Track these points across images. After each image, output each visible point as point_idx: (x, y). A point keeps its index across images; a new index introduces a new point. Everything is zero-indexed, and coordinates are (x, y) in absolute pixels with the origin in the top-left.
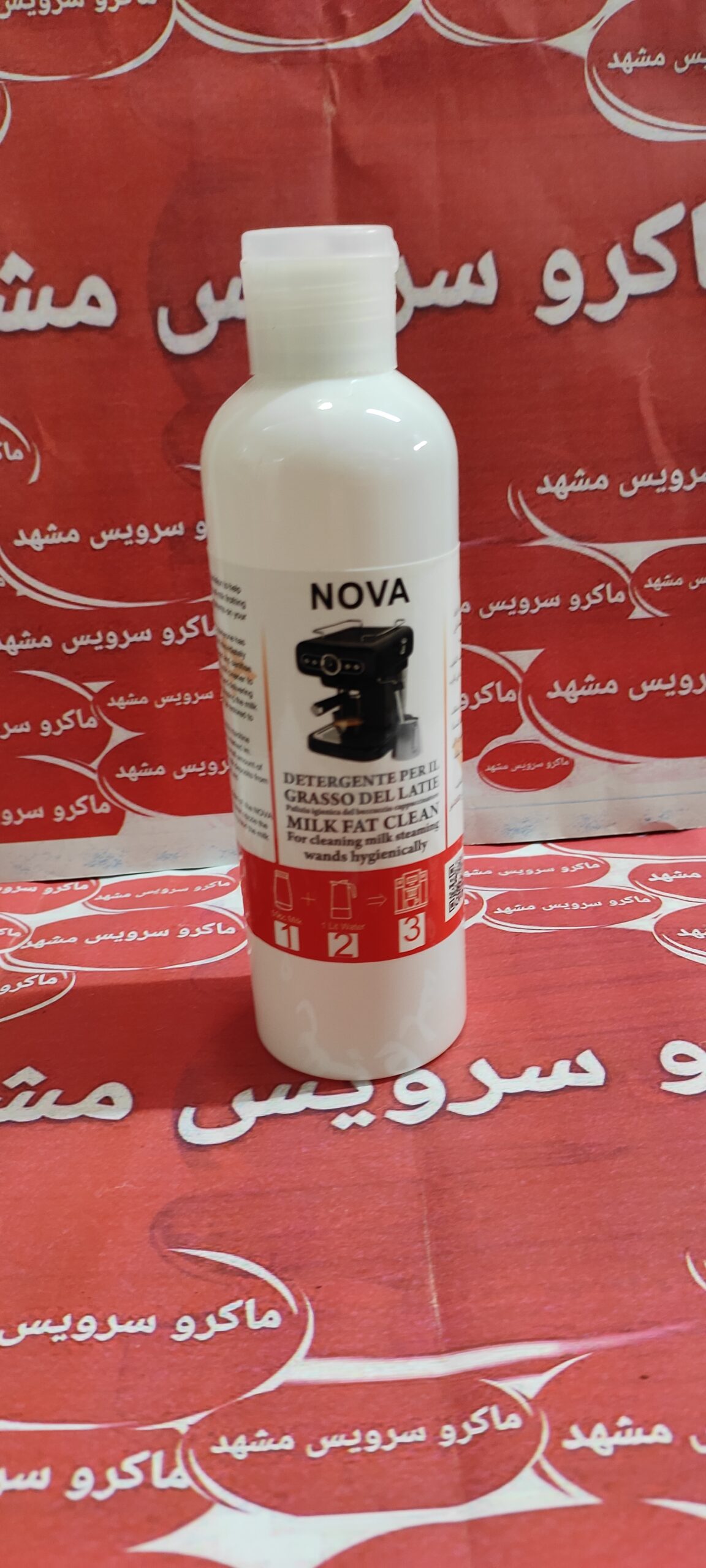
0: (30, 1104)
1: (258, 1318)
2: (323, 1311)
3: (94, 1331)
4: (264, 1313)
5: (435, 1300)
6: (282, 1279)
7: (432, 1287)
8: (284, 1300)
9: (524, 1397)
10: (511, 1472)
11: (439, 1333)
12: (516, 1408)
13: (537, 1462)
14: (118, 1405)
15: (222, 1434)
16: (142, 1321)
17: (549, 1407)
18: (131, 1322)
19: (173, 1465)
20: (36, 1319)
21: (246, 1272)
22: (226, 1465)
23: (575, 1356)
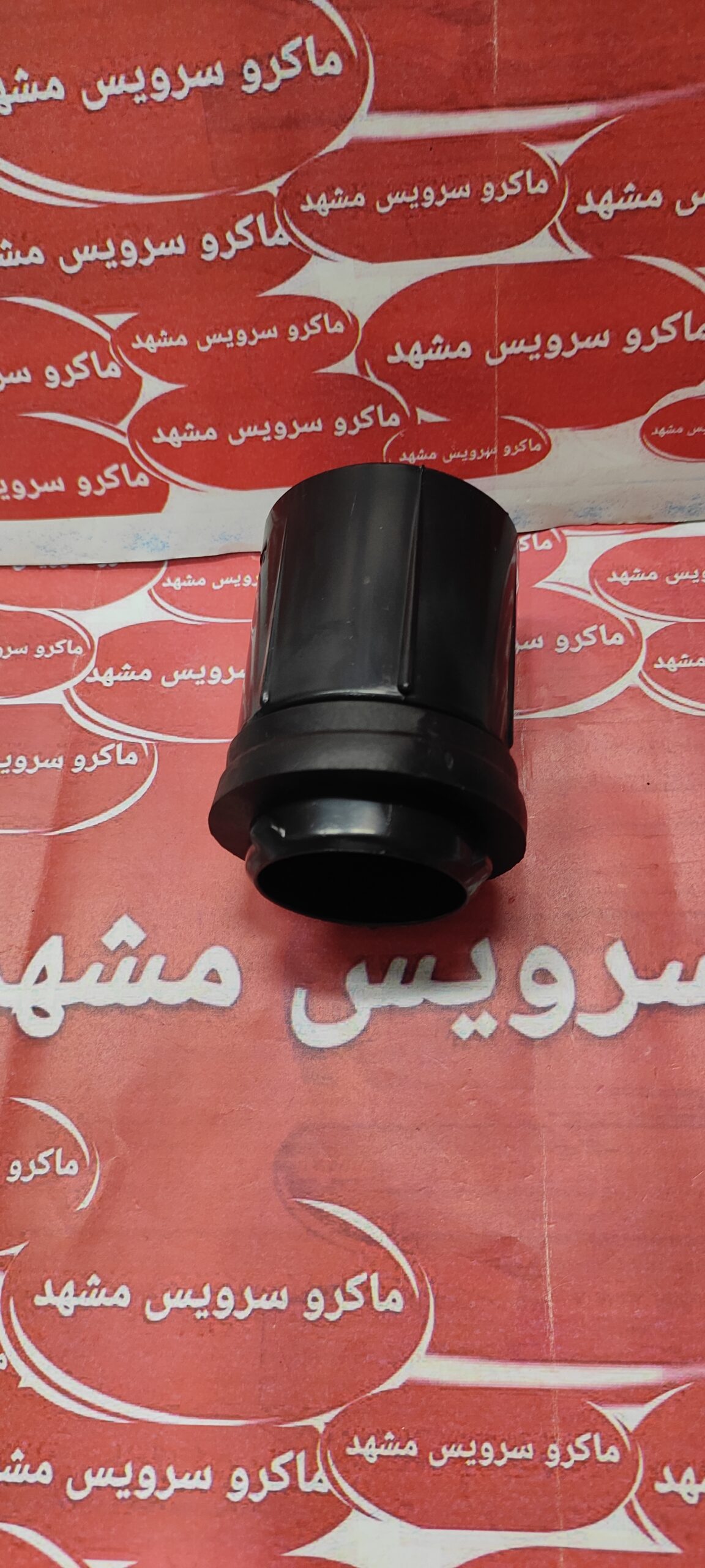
0: (134, 978)
1: (382, 1298)
2: (444, 1297)
3: (232, 1308)
4: (387, 1294)
5: (550, 1296)
6: (404, 1252)
7: (549, 1280)
8: (408, 1281)
9: (625, 1429)
10: (606, 1509)
11: (552, 1338)
12: (616, 1439)
13: (631, 1503)
14: (262, 1398)
15: (355, 1434)
16: (275, 1294)
17: (646, 1443)
18: (265, 1296)
19: (315, 1467)
20: (178, 1289)
21: (369, 1237)
22: (360, 1469)
23: (678, 1386)
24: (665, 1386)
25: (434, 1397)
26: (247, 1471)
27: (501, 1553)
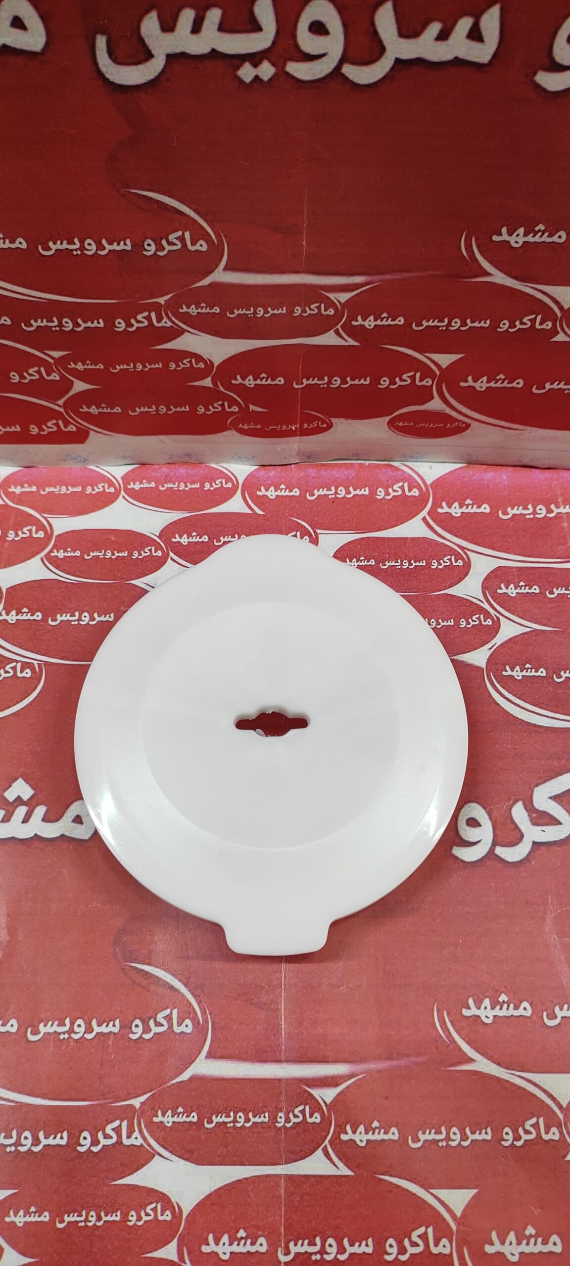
1: (179, 1024)
2: (218, 1023)
3: (83, 1032)
4: (183, 1022)
6: (193, 994)
8: (196, 1013)
9: (325, 1102)
10: (311, 1150)
11: (283, 1047)
12: (319, 1109)
13: (326, 1146)
14: (101, 1088)
15: (159, 1108)
16: (111, 1023)
17: (337, 1111)
18: (105, 1024)
19: (133, 1130)
20: (48, 1021)
21: (172, 986)
22: (161, 1130)
23: (357, 1075)
24: (349, 1076)
25: (209, 1085)
26: (90, 1133)
27: (246, 1179)
